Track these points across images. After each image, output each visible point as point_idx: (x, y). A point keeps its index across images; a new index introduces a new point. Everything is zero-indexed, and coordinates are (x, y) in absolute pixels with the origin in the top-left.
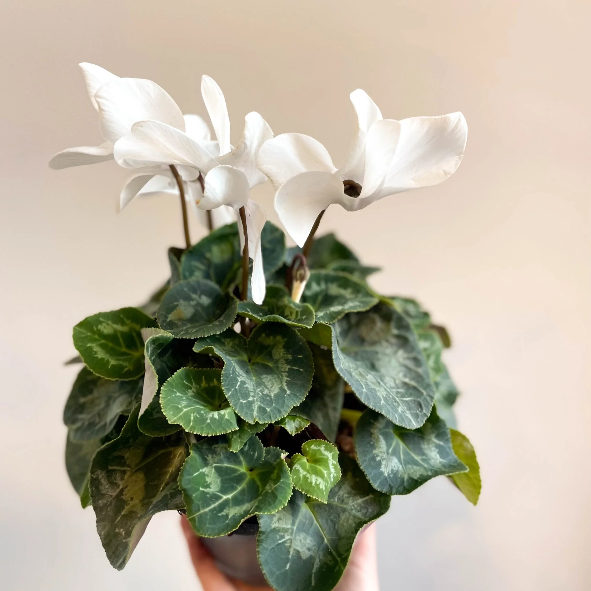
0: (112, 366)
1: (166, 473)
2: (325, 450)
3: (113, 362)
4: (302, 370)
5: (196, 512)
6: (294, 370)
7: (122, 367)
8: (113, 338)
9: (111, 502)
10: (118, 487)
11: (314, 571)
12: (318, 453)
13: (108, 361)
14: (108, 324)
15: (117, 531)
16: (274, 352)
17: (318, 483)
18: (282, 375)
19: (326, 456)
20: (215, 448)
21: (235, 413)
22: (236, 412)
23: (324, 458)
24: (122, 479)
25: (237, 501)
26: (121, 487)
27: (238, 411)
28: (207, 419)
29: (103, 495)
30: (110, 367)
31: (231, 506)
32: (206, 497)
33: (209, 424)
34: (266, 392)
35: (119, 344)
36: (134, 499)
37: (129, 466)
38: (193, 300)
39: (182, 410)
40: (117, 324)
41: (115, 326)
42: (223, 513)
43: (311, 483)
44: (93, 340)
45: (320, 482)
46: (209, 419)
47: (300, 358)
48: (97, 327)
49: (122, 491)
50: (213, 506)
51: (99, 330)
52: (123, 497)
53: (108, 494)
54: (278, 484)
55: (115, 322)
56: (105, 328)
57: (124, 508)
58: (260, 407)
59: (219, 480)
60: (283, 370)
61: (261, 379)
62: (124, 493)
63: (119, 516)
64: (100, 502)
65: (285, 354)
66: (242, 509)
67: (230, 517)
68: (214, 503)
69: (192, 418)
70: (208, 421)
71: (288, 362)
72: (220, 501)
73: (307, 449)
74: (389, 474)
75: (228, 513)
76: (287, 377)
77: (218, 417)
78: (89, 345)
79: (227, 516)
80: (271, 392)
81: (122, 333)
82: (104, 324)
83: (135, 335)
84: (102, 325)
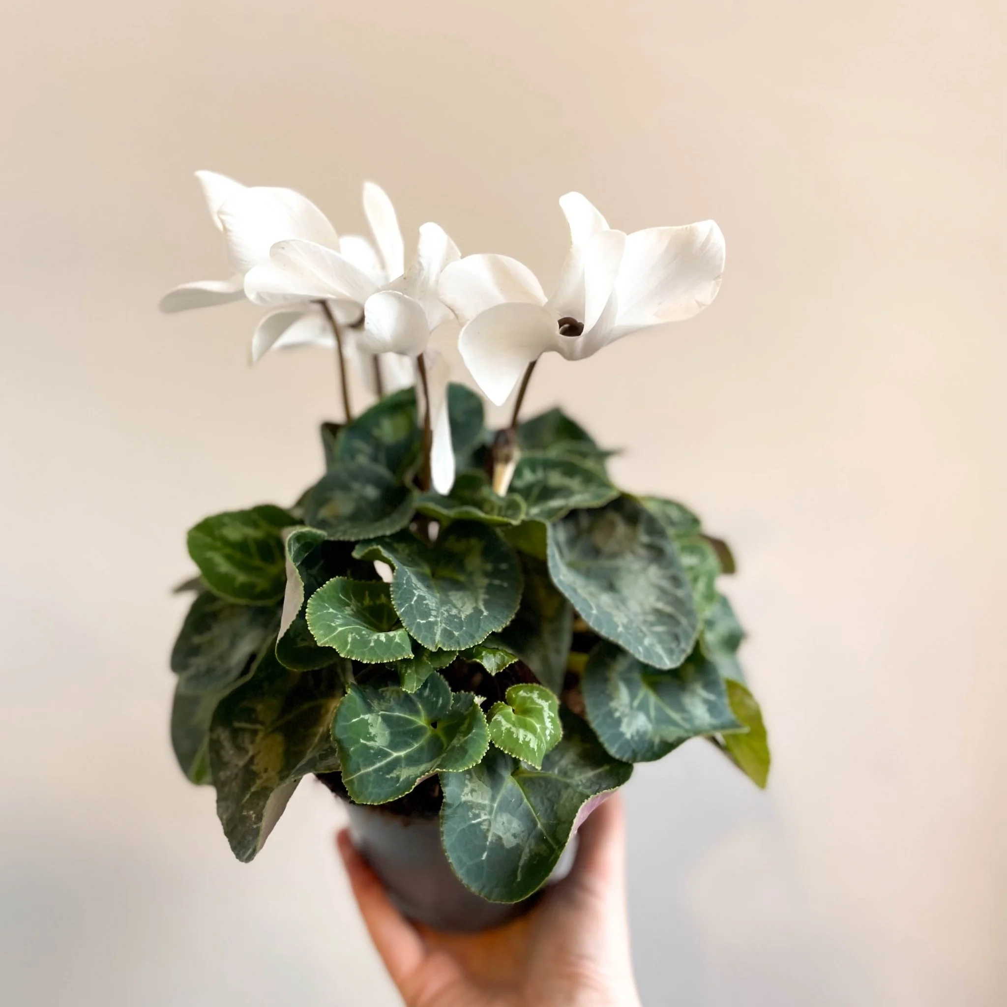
0: (241, 583)
1: (315, 735)
2: (539, 698)
3: (241, 578)
4: (505, 585)
5: (356, 772)
6: (495, 584)
7: (252, 586)
8: (242, 546)
9: (237, 775)
10: (247, 752)
11: (521, 863)
12: (529, 701)
13: (235, 578)
14: (235, 527)
15: (245, 813)
16: (466, 561)
17: (527, 740)
18: (478, 592)
19: (540, 705)
20: (383, 691)
21: (409, 635)
22: (411, 634)
23: (536, 708)
24: (252, 742)
25: (411, 760)
26: (251, 753)
27: (413, 633)
28: (370, 642)
29: (226, 764)
30: (237, 584)
31: (403, 766)
32: (370, 753)
33: (372, 648)
34: (454, 612)
35: (251, 556)
36: (270, 769)
37: (262, 723)
38: (353, 491)
39: (336, 629)
40: (248, 527)
41: (244, 529)
42: (393, 775)
43: (517, 739)
44: (213, 548)
45: (530, 740)
46: (372, 641)
47: (504, 568)
48: (219, 531)
49: (252, 759)
50: (378, 765)
51: (222, 536)
52: (254, 768)
53: (233, 763)
54: (470, 735)
55: (243, 524)
56: (231, 532)
57: (254, 782)
58: (445, 631)
59: (387, 733)
60: (479, 585)
61: (447, 596)
62: (255, 762)
63: (247, 793)
64: (222, 774)
65: (483, 564)
66: (418, 769)
67: (401, 780)
68: (381, 761)
69: (350, 640)
70: (372, 644)
71: (486, 574)
72: (389, 759)
73: (514, 696)
74: (632, 737)
75: (400, 774)
76: (485, 593)
77: (386, 640)
78: (208, 555)
79: (398, 778)
80: (461, 613)
81: (256, 540)
82: (230, 527)
83: (272, 543)
84: (226, 528)
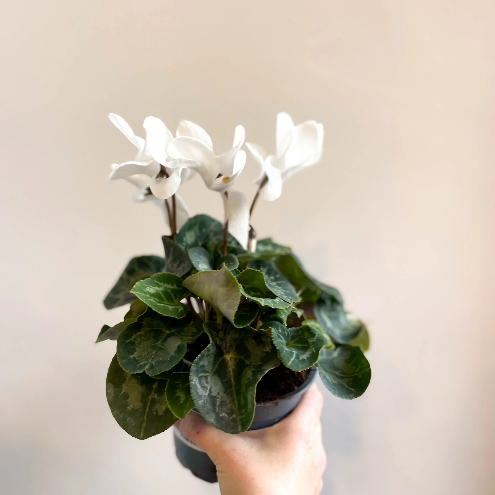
1: (229, 372)
4: (283, 282)
6: (279, 283)
8: (158, 295)
10: (207, 388)
13: (168, 307)
14: (150, 287)
24: (207, 383)
26: (209, 388)
29: (201, 396)
30: (170, 309)
31: (300, 355)
35: (162, 299)
37: (208, 372)
40: (156, 287)
42: (301, 358)
47: (278, 277)
48: (145, 290)
49: (210, 390)
52: (213, 394)
53: (203, 395)
54: (316, 336)
55: (153, 286)
56: (149, 289)
57: (216, 401)
62: (212, 391)
64: (200, 402)
67: (306, 359)
72: (294, 354)
79: (304, 359)
81: (162, 292)
82: (148, 288)
83: (169, 291)
84: (147, 288)
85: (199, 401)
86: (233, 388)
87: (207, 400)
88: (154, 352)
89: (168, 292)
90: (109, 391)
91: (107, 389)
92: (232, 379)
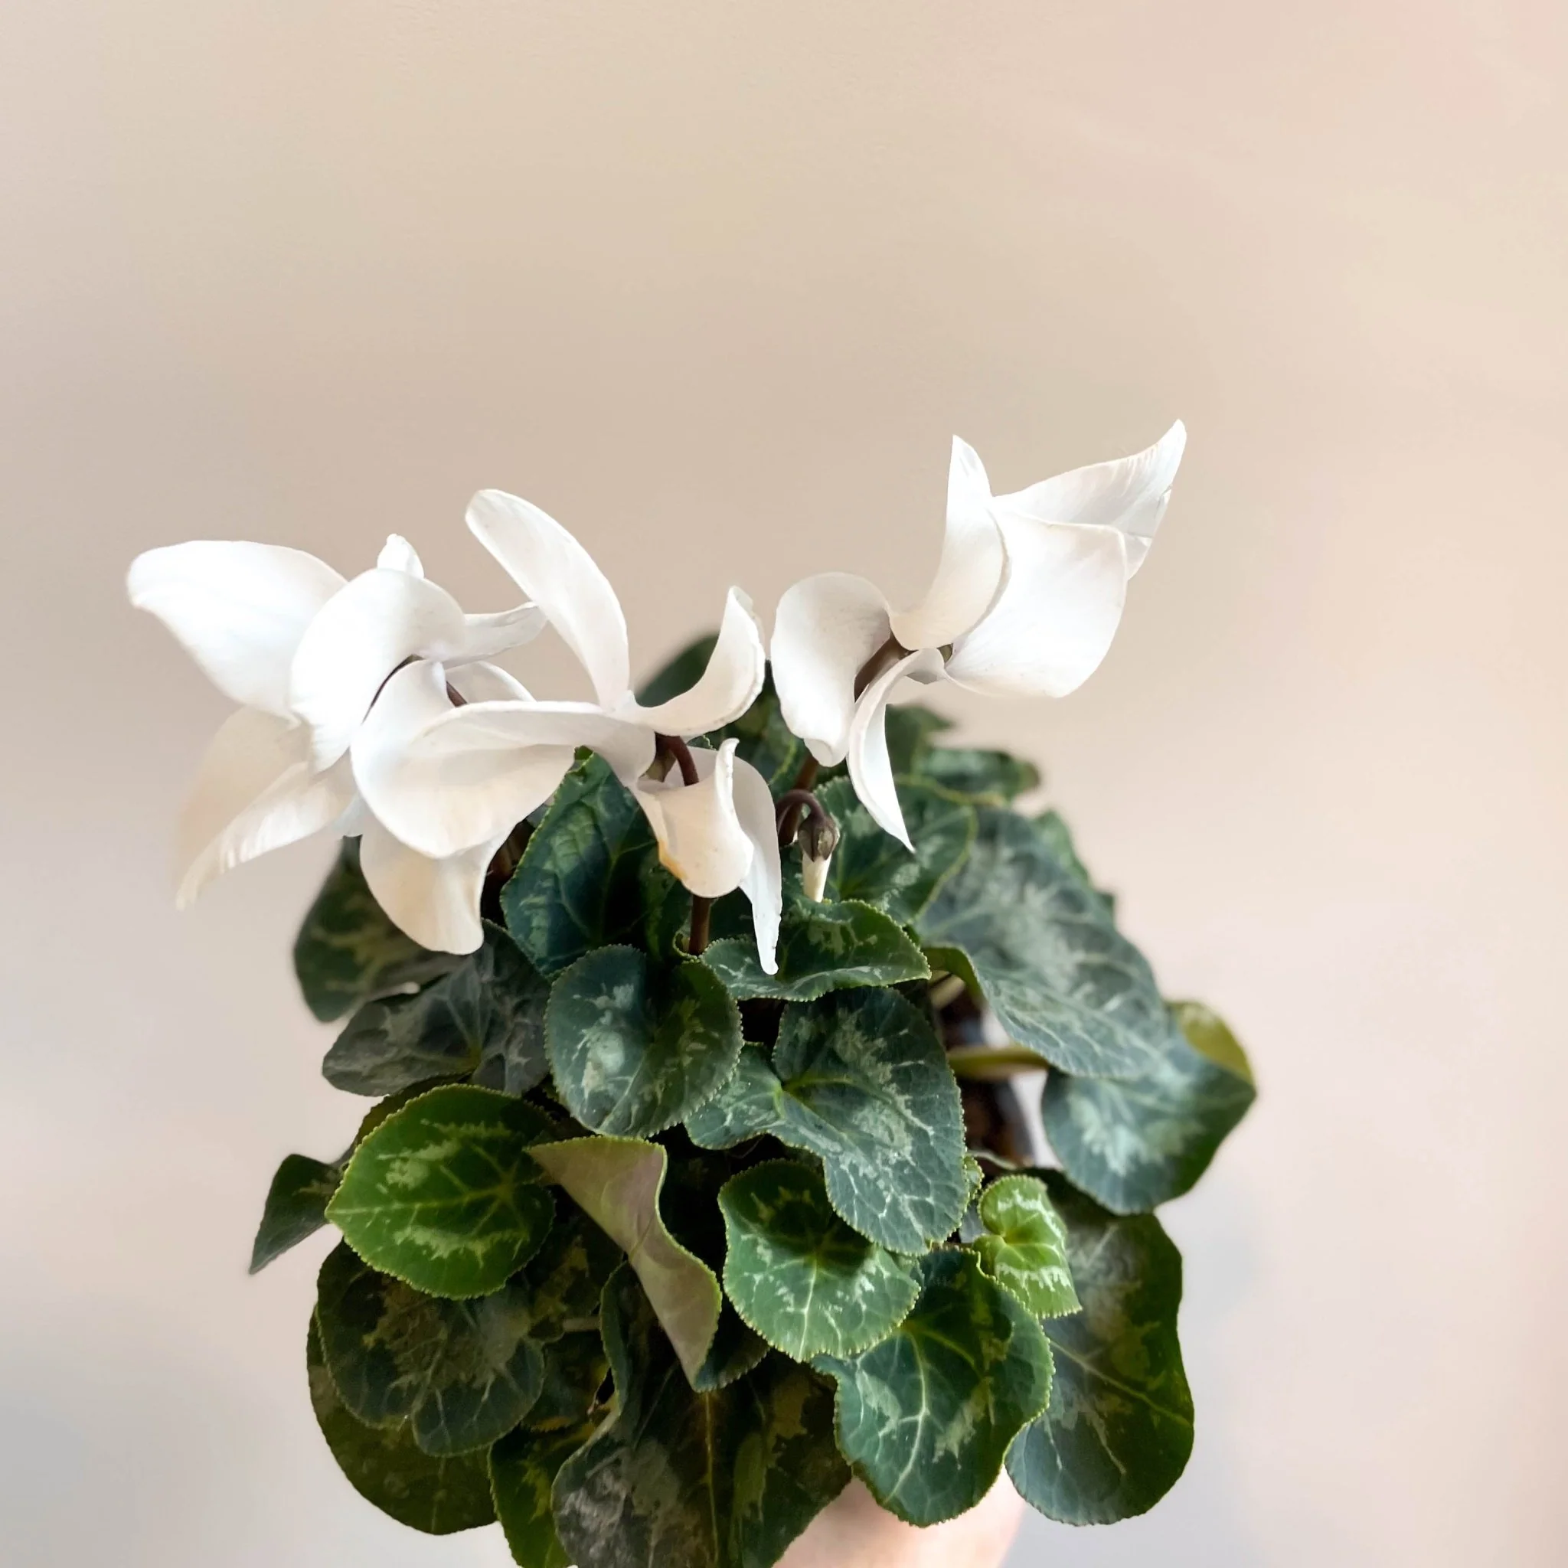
0: (486, 1256)
2: (1024, 1200)
3: (479, 1248)
4: (921, 1062)
6: (906, 1069)
7: (504, 1249)
8: (433, 1184)
10: (617, 1498)
11: (1103, 1440)
12: (1018, 1214)
13: (469, 1254)
14: (405, 1160)
16: (838, 1046)
17: (1056, 1280)
18: (889, 1096)
19: (1035, 1211)
21: (888, 1252)
22: (890, 1248)
23: (1033, 1219)
24: (617, 1477)
25: (945, 1413)
26: (623, 1494)
27: (891, 1244)
28: (858, 1305)
29: (594, 1533)
30: (482, 1264)
31: (941, 1428)
32: (895, 1443)
33: (868, 1314)
34: (894, 1157)
35: (454, 1192)
36: (662, 1500)
38: (602, 1013)
39: (801, 1316)
40: (425, 1147)
41: (423, 1154)
42: (939, 1453)
43: (1047, 1288)
44: (400, 1220)
45: (1058, 1276)
46: (861, 1301)
47: (906, 1035)
48: (384, 1182)
49: (628, 1502)
50: (914, 1452)
51: (393, 1187)
52: (638, 1512)
53: (603, 1527)
54: (1012, 1335)
55: (416, 1146)
56: (402, 1173)
57: (649, 1532)
58: (915, 1206)
59: (887, 1390)
60: (881, 1081)
61: (856, 1128)
63: (648, 1554)
64: (592, 1550)
65: (867, 1041)
66: (964, 1421)
67: (956, 1454)
68: (912, 1443)
69: (832, 1321)
70: (864, 1307)
71: (882, 1057)
72: (919, 1433)
74: (1128, 1170)
75: (947, 1445)
76: (902, 1092)
77: (873, 1285)
78: (399, 1238)
79: (948, 1454)
80: (901, 1152)
81: (448, 1161)
82: (397, 1165)
83: (480, 1151)
84: (393, 1170)
85: (589, 1547)
86: (708, 1479)
87: (616, 1536)
88: (443, 1335)
89: (477, 1156)
90: (320, 1391)
91: (311, 1384)
92: (708, 1440)
